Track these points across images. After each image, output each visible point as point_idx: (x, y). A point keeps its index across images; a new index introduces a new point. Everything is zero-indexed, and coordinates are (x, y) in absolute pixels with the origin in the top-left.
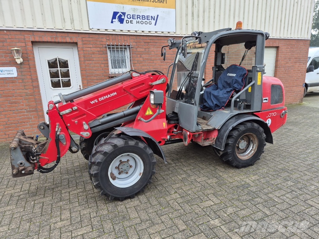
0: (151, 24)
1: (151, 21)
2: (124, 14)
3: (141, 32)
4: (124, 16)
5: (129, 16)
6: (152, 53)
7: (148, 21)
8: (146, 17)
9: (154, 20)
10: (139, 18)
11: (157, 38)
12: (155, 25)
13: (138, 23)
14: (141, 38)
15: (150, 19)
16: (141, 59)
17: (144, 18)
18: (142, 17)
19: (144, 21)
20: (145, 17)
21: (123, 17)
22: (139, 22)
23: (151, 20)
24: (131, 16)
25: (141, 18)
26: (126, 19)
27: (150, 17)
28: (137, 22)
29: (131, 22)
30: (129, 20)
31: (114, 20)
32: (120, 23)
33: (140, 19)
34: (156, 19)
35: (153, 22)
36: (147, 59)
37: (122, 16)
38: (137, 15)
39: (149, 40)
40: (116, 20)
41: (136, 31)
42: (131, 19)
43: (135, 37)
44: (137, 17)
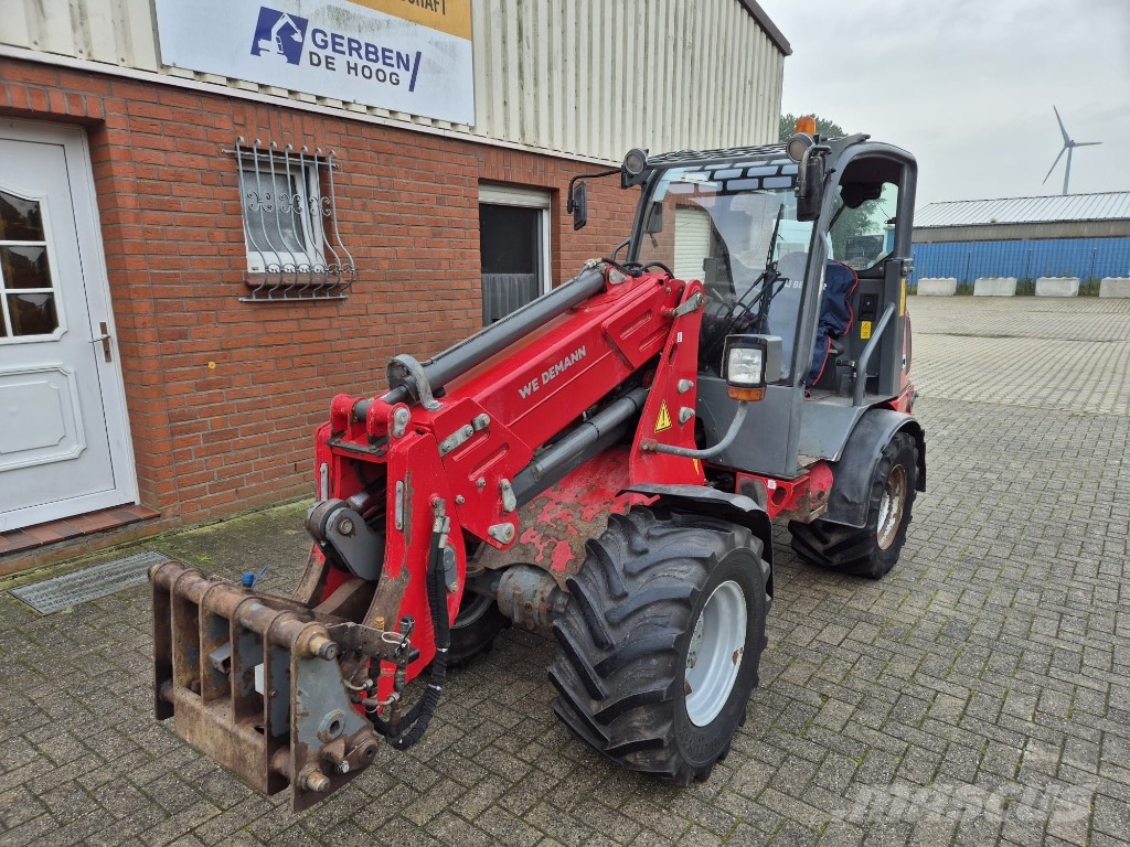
0: (398, 81)
1: (395, 70)
2: (302, 23)
3: (364, 110)
4: (303, 35)
5: (319, 37)
6: (404, 195)
7: (388, 70)
8: (380, 54)
9: (407, 68)
10: (358, 50)
11: (419, 140)
12: (412, 88)
13: (353, 71)
14: (366, 131)
15: (394, 62)
16: (367, 217)
17: (372, 57)
18: (367, 52)
19: (374, 67)
20: (375, 53)
21: (297, 37)
22: (356, 69)
23: (399, 67)
24: (329, 39)
25: (363, 52)
26: (308, 46)
27: (394, 55)
28: (349, 68)
29: (327, 63)
30: (322, 53)
31: (262, 43)
32: (285, 58)
33: (360, 57)
34: (412, 64)
35: (405, 76)
36: (387, 220)
37: (294, 32)
38: (350, 40)
39: (391, 145)
40: (271, 45)
41: (344, 103)
42: (329, 51)
43: (342, 127)
44: (351, 49)
